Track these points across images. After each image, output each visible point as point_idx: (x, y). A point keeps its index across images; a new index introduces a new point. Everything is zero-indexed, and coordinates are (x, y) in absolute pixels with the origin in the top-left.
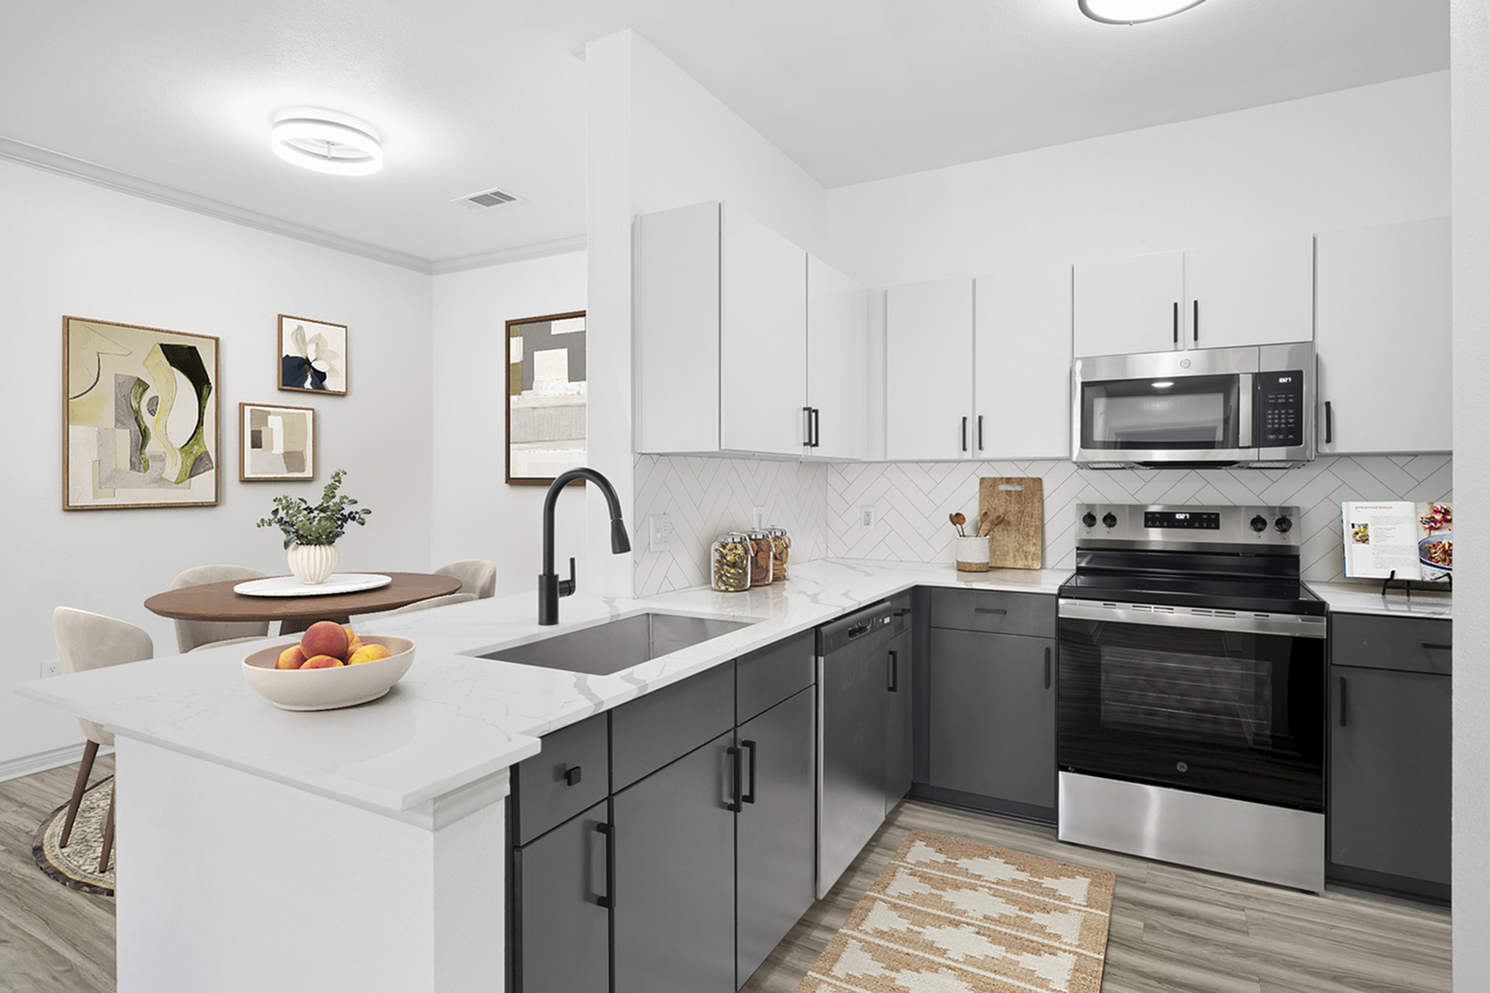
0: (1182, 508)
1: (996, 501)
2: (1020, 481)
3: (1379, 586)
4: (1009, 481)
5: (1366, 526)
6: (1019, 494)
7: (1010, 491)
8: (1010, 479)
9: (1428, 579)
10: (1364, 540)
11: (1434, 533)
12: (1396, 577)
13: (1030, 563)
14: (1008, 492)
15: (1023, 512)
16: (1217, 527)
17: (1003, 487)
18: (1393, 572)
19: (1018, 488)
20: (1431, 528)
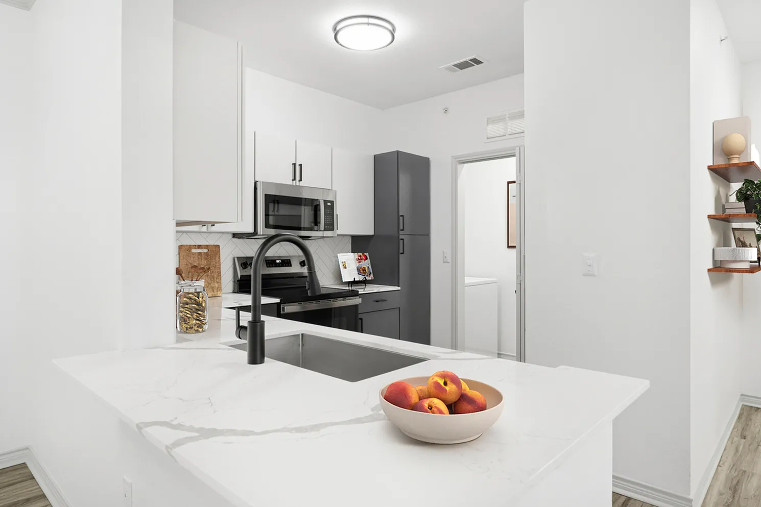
0: (279, 258)
1: (192, 259)
2: (207, 247)
3: (346, 284)
4: (199, 247)
5: (345, 262)
6: (206, 254)
7: (200, 253)
8: (200, 245)
9: (361, 280)
10: (346, 268)
11: (360, 264)
12: (356, 280)
13: (216, 293)
14: (200, 254)
15: (210, 264)
16: (291, 266)
17: (194, 251)
18: (354, 278)
19: (206, 251)
20: (359, 262)
